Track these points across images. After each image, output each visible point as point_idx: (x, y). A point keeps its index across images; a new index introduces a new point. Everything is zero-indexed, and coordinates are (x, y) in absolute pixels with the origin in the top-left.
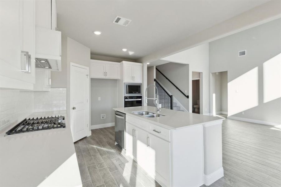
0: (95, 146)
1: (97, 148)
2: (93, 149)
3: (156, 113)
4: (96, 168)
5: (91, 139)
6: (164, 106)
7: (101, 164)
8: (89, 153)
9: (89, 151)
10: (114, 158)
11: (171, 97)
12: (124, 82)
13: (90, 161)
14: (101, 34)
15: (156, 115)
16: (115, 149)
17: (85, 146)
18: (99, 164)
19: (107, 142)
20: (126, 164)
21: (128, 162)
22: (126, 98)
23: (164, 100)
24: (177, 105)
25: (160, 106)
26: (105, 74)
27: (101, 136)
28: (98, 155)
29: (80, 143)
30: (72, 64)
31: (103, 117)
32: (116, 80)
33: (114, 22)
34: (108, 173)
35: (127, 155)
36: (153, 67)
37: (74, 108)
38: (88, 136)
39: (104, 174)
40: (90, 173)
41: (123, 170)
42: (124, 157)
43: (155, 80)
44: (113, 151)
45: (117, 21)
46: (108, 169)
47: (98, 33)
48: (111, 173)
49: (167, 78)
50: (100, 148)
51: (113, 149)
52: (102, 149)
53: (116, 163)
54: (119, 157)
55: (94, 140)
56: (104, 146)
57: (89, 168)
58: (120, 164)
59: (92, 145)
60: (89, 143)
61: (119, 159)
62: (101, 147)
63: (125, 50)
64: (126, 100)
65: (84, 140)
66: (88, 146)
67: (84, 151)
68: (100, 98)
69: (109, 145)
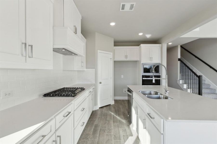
0: (113, 114)
1: (113, 115)
2: (111, 115)
3: (164, 94)
4: (105, 132)
5: (113, 107)
6: (190, 87)
7: (110, 130)
8: (107, 118)
9: (107, 116)
10: (122, 128)
11: (199, 77)
12: (142, 63)
13: (104, 124)
14: (115, 24)
15: (162, 96)
16: (126, 120)
17: (106, 112)
18: (109, 129)
19: (123, 112)
20: (130, 138)
21: (132, 135)
22: (143, 76)
23: (190, 80)
24: (211, 87)
25: (185, 86)
26: (126, 57)
27: (121, 106)
28: (112, 122)
29: (105, 108)
30: (99, 51)
31: (125, 91)
32: (137, 61)
33: (121, 10)
34: (112, 140)
35: (133, 129)
36: (177, 46)
37: (100, 83)
38: (111, 104)
39: (108, 140)
40: (99, 135)
41: (125, 142)
42: (130, 129)
43: (179, 60)
44: (124, 121)
45: (123, 8)
46: (113, 136)
47: (113, 24)
48: (114, 141)
49: (196, 57)
50: (115, 116)
51: (125, 120)
52: (117, 118)
53: (122, 133)
54: (127, 128)
55: (114, 108)
56: (119, 115)
57: (101, 129)
58: (124, 135)
59: (111, 112)
60: (110, 109)
61: (125, 130)
62: (117, 115)
63: (141, 34)
64: (143, 79)
65: (108, 106)
66: (108, 112)
67: (104, 115)
68: (123, 76)
69: (123, 115)
